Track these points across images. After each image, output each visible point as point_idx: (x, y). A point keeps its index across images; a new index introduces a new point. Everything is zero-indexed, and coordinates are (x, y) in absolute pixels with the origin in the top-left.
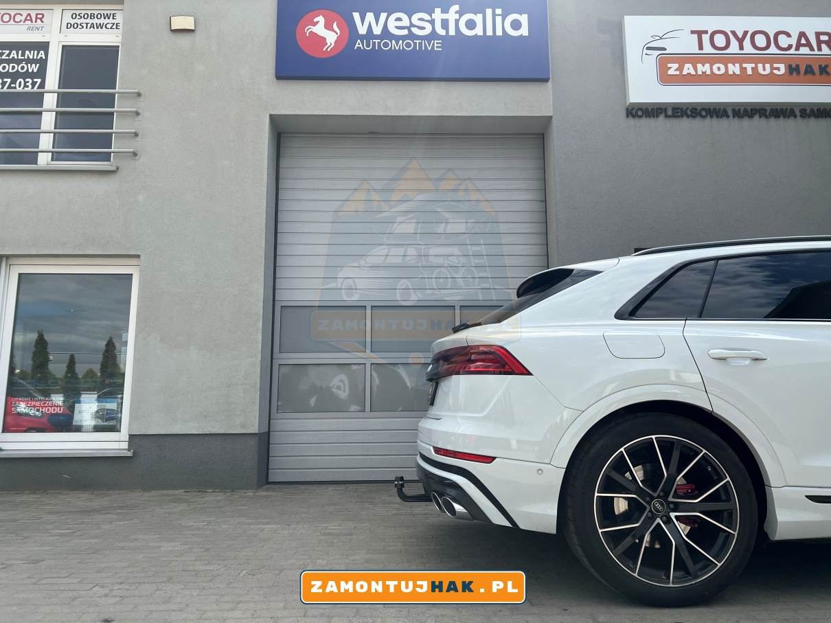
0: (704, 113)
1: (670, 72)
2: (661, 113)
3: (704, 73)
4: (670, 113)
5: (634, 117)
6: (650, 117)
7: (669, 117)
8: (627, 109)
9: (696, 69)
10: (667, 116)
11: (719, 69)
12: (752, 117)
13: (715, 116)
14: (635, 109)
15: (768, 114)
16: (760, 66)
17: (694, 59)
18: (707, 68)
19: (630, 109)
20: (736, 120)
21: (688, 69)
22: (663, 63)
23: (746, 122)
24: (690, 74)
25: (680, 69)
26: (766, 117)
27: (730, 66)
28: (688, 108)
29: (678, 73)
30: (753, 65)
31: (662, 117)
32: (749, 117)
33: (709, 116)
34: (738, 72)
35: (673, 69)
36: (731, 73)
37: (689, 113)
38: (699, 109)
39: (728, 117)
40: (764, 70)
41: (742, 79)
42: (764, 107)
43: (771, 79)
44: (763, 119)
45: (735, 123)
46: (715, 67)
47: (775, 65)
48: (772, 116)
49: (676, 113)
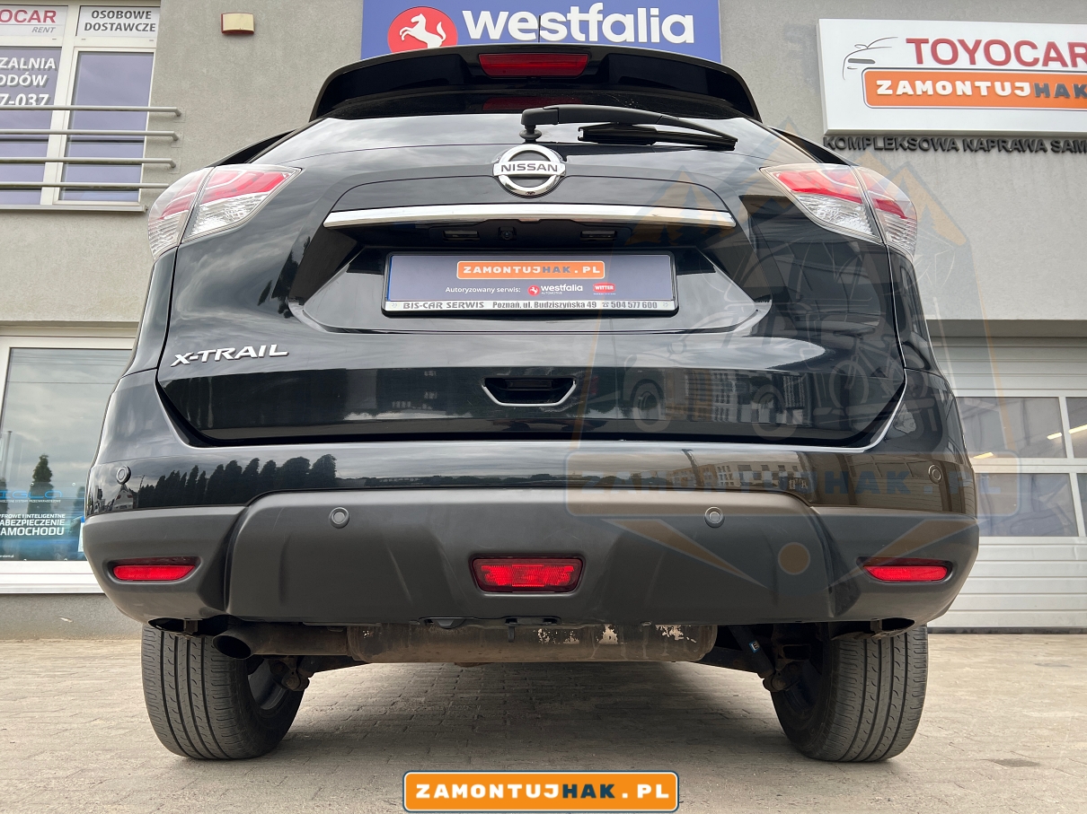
0: (925, 145)
1: (880, 91)
2: (868, 145)
3: (925, 93)
4: (880, 144)
6: (854, 149)
7: (880, 149)
9: (913, 87)
10: (877, 149)
11: (944, 88)
12: (989, 151)
13: (940, 149)
14: (834, 138)
15: (1009, 146)
16: (998, 85)
17: (912, 76)
18: (928, 87)
19: (828, 139)
20: (968, 153)
21: (904, 87)
22: (871, 78)
23: (981, 155)
24: (906, 93)
25: (894, 87)
26: (1007, 151)
27: (958, 83)
28: (904, 139)
29: (890, 92)
30: (989, 84)
31: (870, 150)
32: (985, 151)
33: (932, 150)
34: (969, 92)
35: (884, 87)
36: (959, 93)
37: (906, 145)
38: (919, 139)
39: (957, 150)
40: (1003, 89)
41: (975, 100)
42: (1005, 139)
43: (1013, 101)
44: (1003, 152)
45: (967, 157)
46: (939, 85)
47: (1017, 84)
48: (1015, 149)
49: (889, 144)
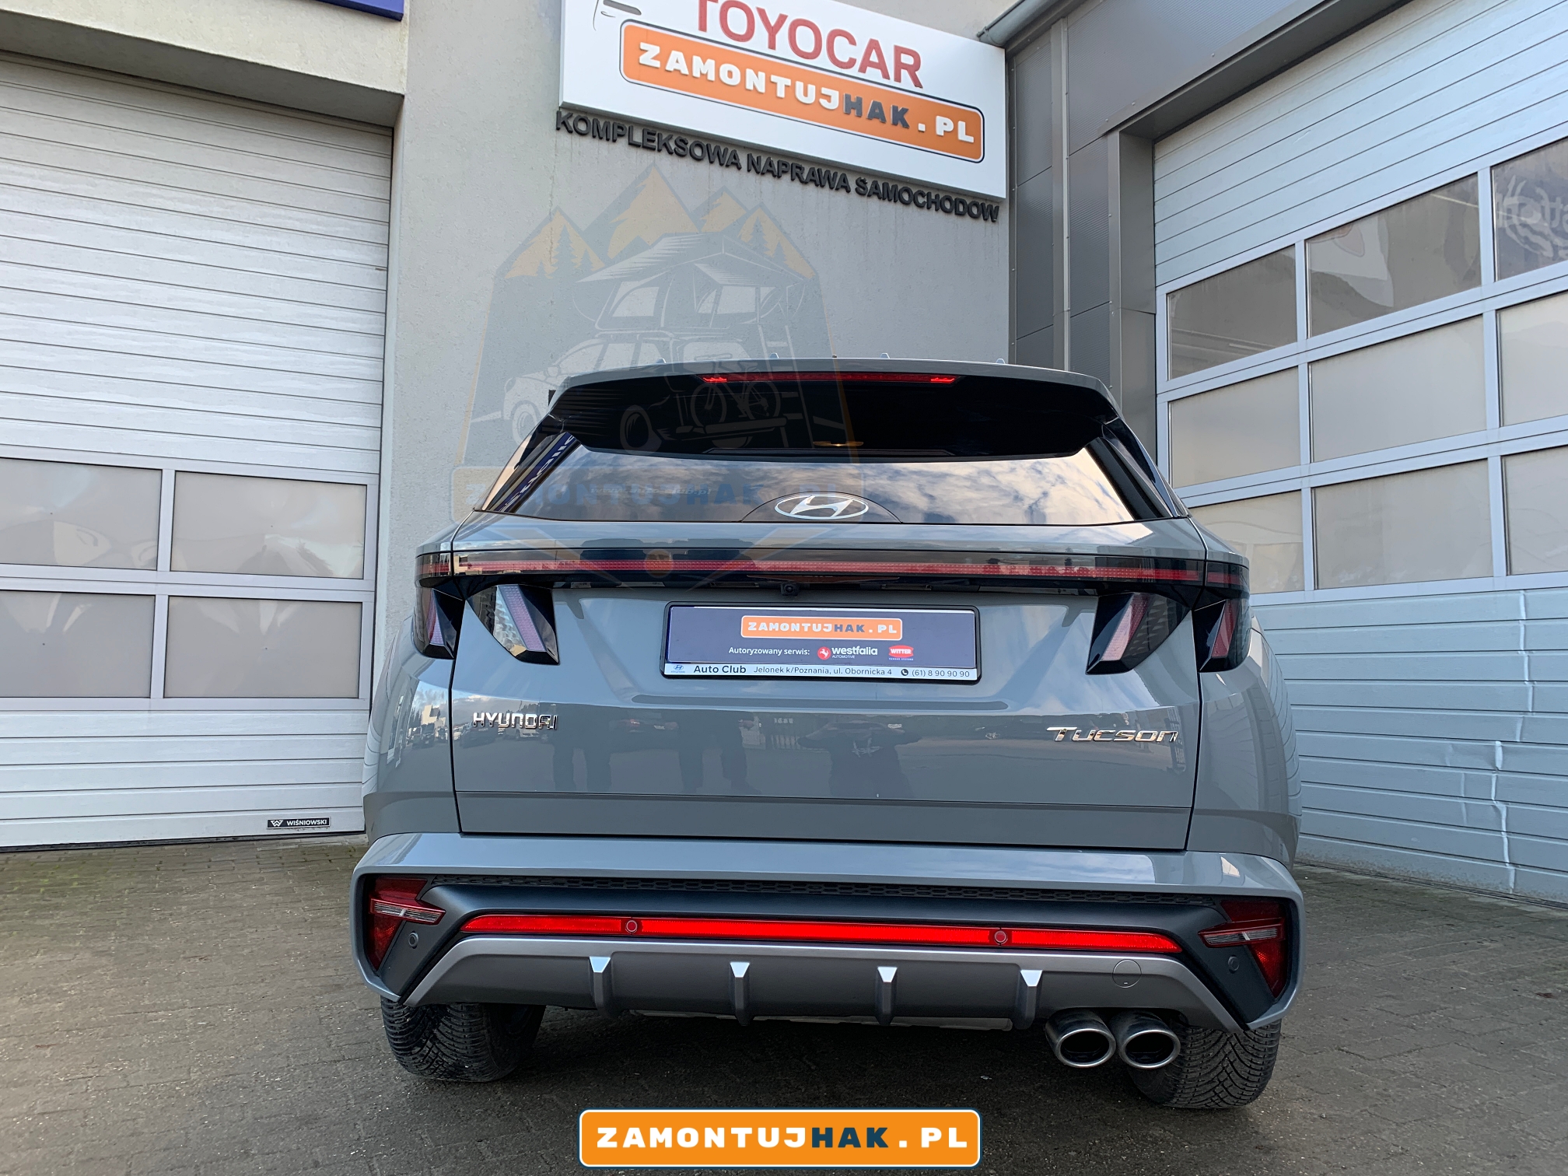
0: (698, 152)
1: (644, 59)
2: (620, 136)
3: (704, 75)
4: (638, 137)
5: (570, 132)
6: (601, 138)
7: (636, 145)
8: (558, 113)
9: (690, 65)
10: (632, 144)
11: (730, 74)
12: (779, 177)
13: (717, 161)
14: (575, 115)
15: (805, 176)
16: (800, 86)
17: (689, 46)
18: (709, 68)
19: (564, 113)
20: (752, 175)
21: (677, 61)
22: (632, 38)
23: (769, 181)
24: (680, 71)
25: (663, 57)
26: (802, 181)
27: (750, 73)
28: (670, 138)
29: (657, 63)
30: (789, 82)
31: (623, 142)
32: (774, 176)
33: (706, 160)
34: (762, 88)
35: (650, 54)
36: (749, 86)
37: (673, 146)
38: (690, 142)
39: (739, 168)
40: (806, 94)
41: (768, 103)
42: (800, 164)
43: (813, 114)
44: (797, 183)
45: (752, 181)
46: (724, 69)
47: (824, 90)
48: (811, 180)
49: (649, 140)
